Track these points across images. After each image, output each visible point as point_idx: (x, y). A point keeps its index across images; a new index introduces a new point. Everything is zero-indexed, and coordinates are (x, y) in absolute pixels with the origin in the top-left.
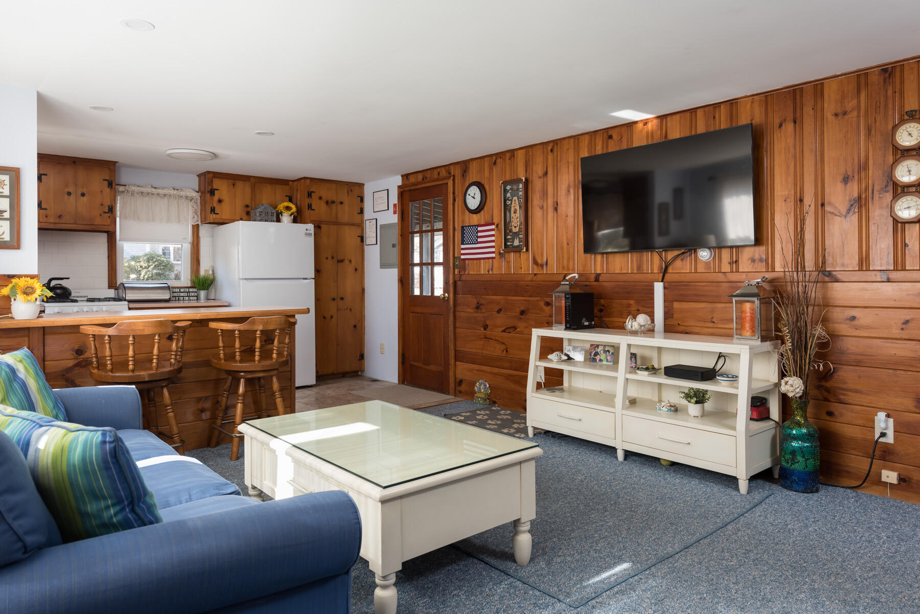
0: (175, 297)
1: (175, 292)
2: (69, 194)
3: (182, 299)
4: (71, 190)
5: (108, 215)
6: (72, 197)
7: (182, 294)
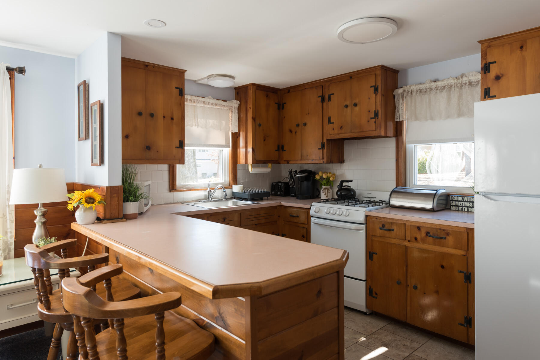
0: (458, 206)
1: (457, 201)
2: (347, 106)
3: (466, 210)
4: (348, 103)
5: (374, 120)
6: (349, 109)
7: (466, 204)
